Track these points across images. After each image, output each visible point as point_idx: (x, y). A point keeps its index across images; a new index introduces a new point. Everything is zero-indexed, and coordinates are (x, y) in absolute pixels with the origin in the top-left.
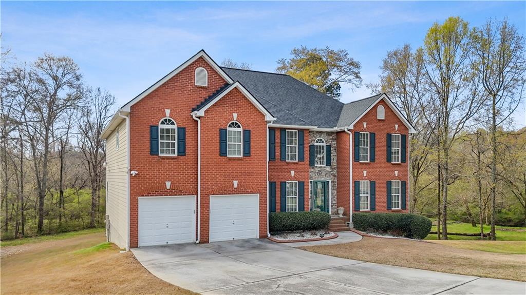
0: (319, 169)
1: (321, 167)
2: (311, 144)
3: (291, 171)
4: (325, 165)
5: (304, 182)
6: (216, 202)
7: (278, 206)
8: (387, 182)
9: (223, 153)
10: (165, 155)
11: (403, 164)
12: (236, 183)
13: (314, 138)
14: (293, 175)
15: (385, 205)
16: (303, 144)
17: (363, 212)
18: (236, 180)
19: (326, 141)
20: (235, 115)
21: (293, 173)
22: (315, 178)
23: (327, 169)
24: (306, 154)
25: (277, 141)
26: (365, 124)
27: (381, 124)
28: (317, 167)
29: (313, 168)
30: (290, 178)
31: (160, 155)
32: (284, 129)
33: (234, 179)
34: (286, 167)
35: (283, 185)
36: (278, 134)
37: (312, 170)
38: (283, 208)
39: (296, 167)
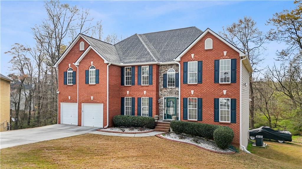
0: (171, 90)
1: (172, 88)
2: (165, 73)
3: (144, 91)
4: (175, 87)
5: (152, 98)
6: (86, 107)
7: (136, 112)
8: (215, 99)
9: (87, 82)
10: (70, 84)
11: (233, 84)
12: (92, 97)
13: (167, 69)
14: (145, 94)
15: (212, 118)
16: (152, 74)
17: (191, 121)
18: (92, 96)
19: (176, 70)
20: (92, 62)
21: (145, 92)
22: (167, 95)
23: (176, 89)
24: (153, 80)
25: (135, 73)
26: (193, 55)
27: (209, 52)
28: (168, 88)
29: (166, 89)
30: (143, 95)
31: (68, 84)
32: (140, 66)
33: (91, 95)
34: (141, 89)
35: (139, 99)
36: (136, 69)
37: (165, 90)
38: (139, 114)
39: (147, 89)
